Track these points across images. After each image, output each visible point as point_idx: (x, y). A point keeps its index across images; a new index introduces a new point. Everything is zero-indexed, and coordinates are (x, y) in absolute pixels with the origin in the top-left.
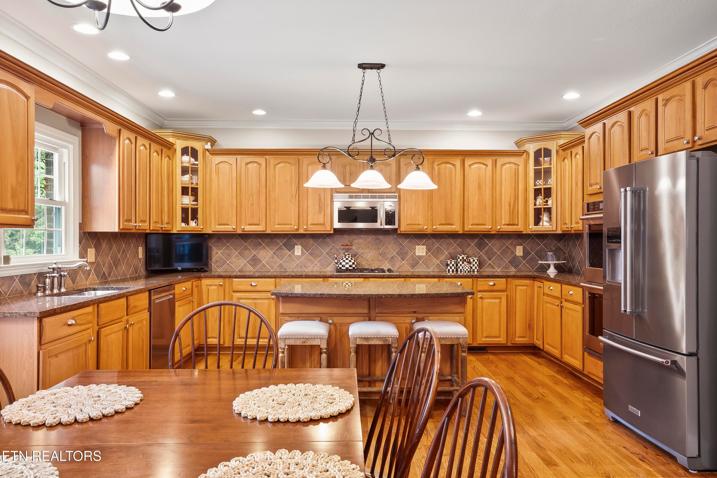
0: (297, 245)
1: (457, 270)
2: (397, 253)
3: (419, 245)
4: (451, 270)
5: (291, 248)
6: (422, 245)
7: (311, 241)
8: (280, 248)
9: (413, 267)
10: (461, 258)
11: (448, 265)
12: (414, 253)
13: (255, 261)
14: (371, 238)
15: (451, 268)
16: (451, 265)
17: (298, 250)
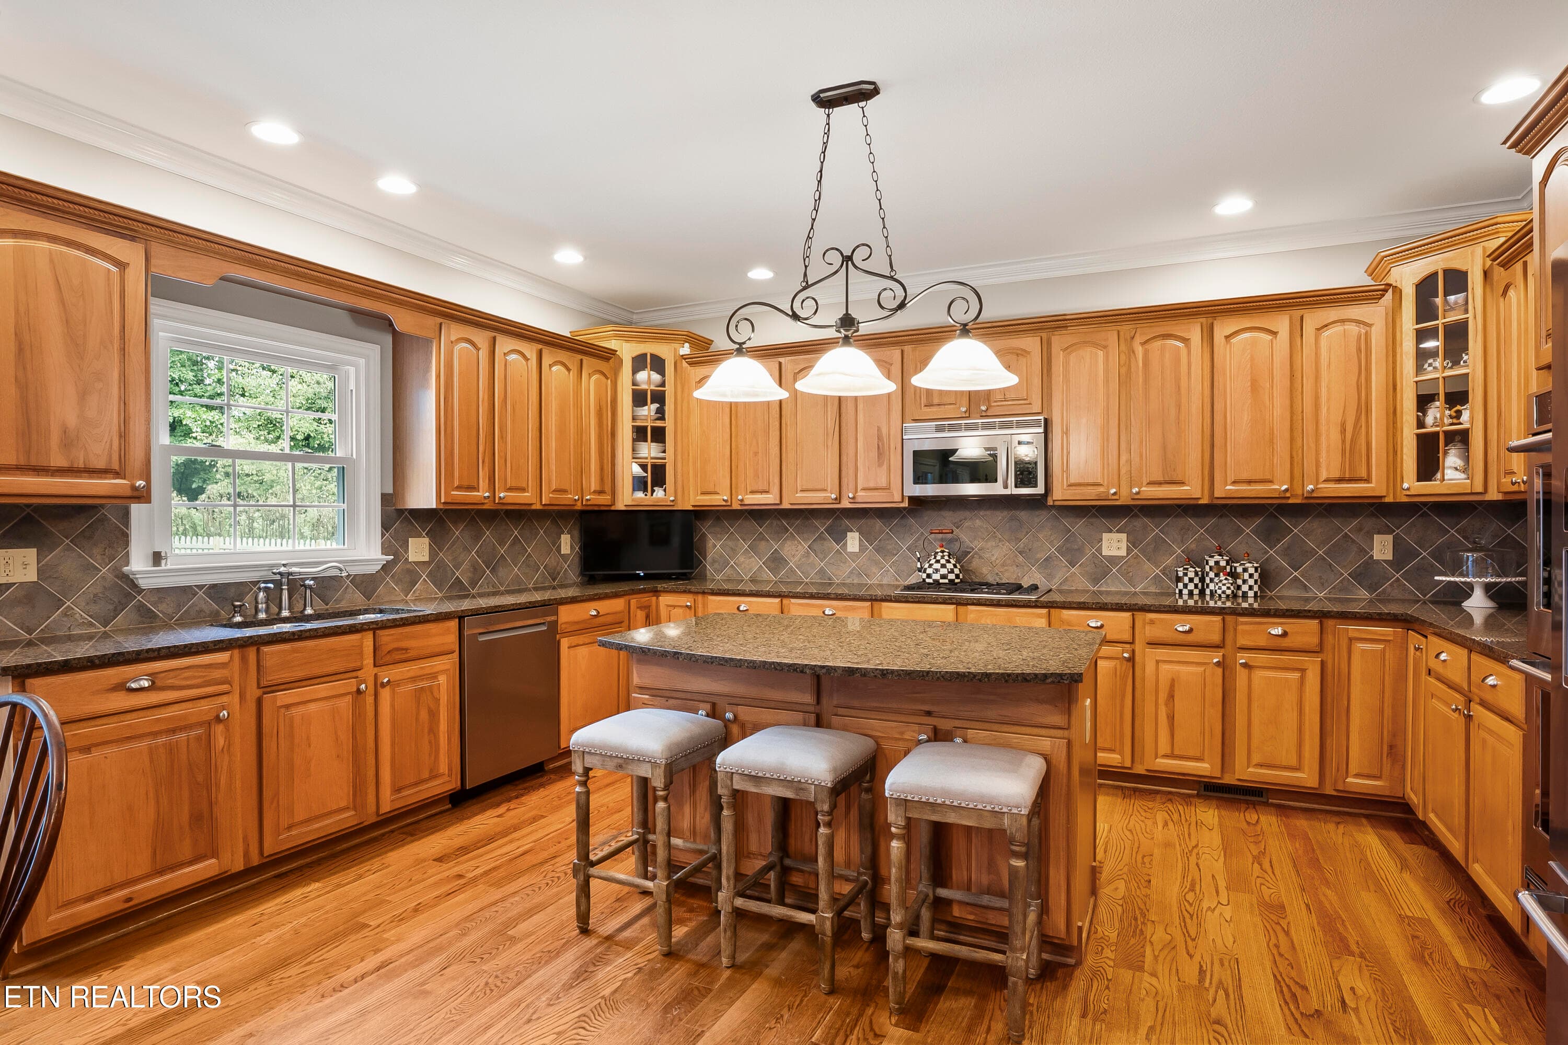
0: (851, 531)
1: (1202, 593)
2: (1058, 550)
3: (1110, 531)
4: (1185, 592)
5: (840, 537)
6: (1118, 531)
7: (878, 524)
8: (821, 538)
9: (1096, 580)
10: (1212, 563)
11: (1179, 579)
12: (1099, 550)
13: (776, 561)
14: (1000, 516)
15: (1185, 586)
16: (1186, 580)
17: (853, 541)
